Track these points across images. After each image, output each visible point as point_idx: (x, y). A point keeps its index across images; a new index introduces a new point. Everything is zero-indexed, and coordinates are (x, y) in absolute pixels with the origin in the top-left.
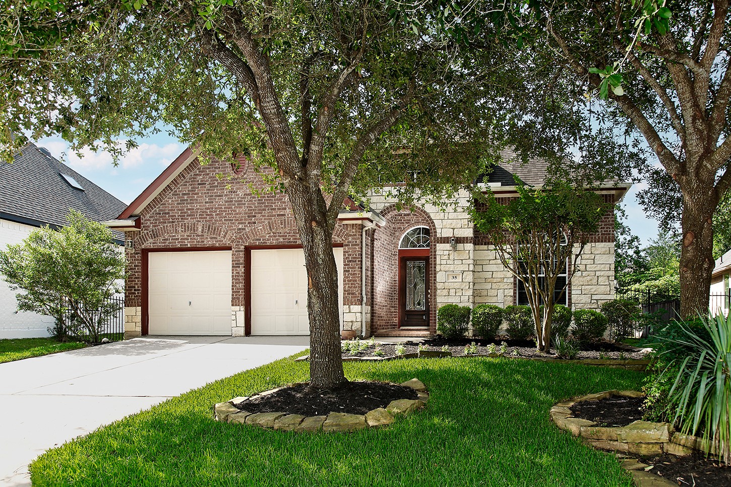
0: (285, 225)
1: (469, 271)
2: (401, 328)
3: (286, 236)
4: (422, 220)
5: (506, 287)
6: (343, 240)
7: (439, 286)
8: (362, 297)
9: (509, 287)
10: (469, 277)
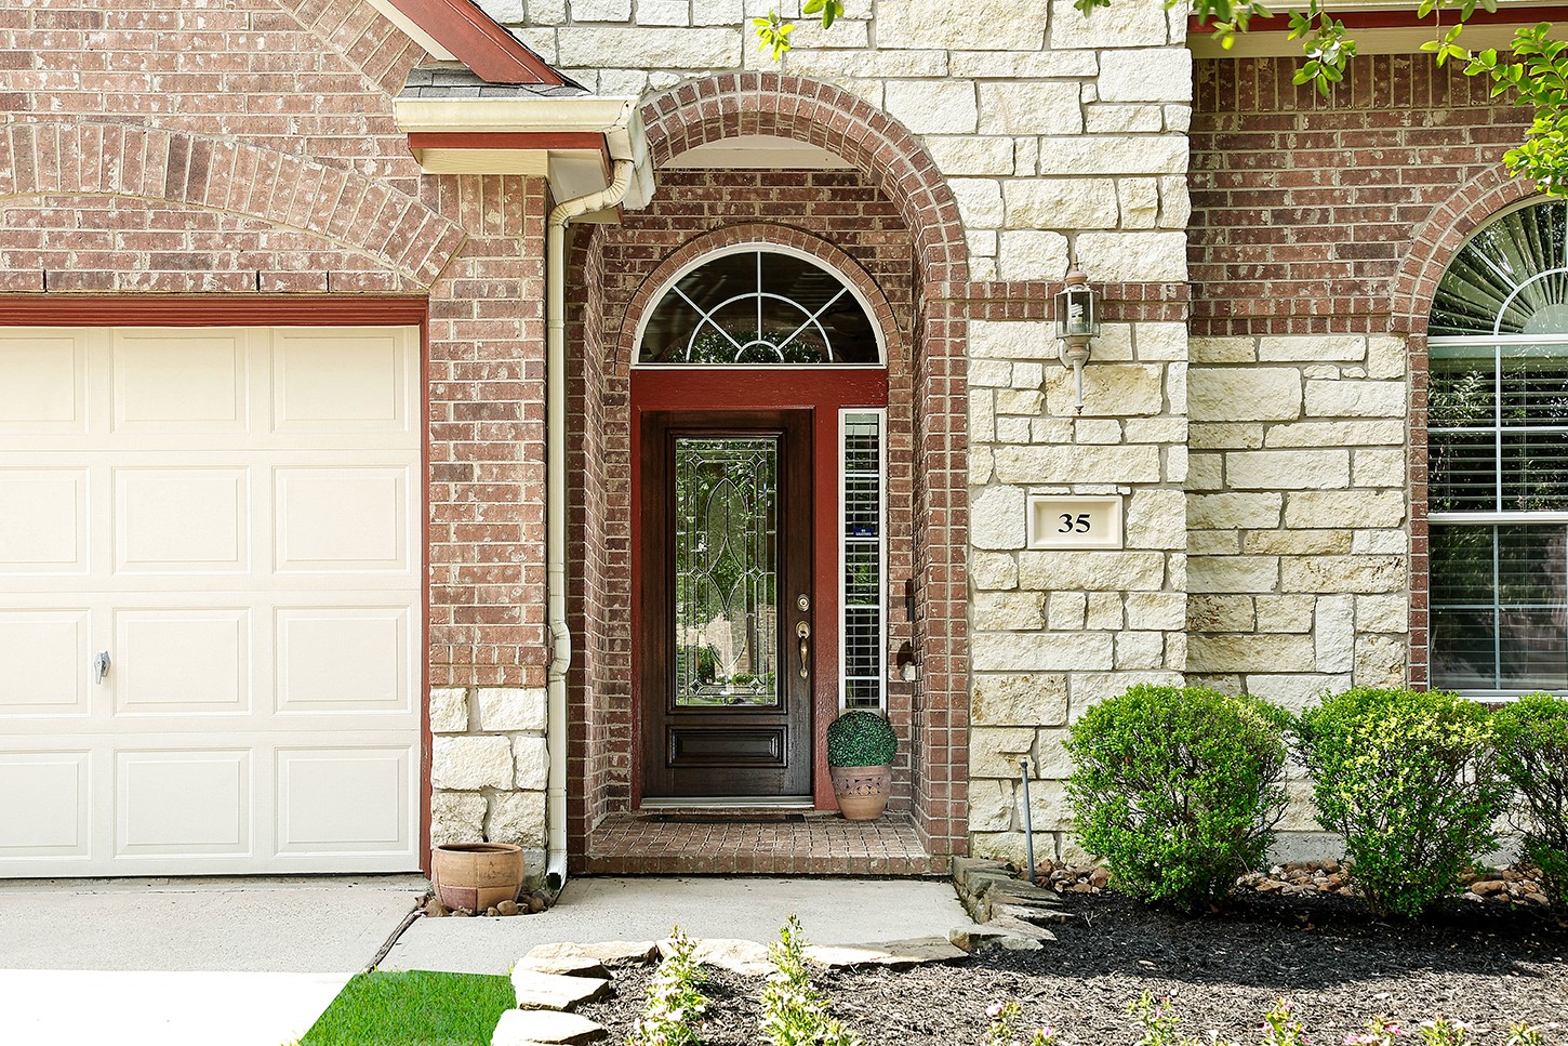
0: (25, 171)
1: (1162, 483)
2: (648, 805)
3: (33, 240)
4: (767, 210)
5: (1364, 581)
6: (424, 274)
7: (985, 572)
8: (550, 640)
9: (1381, 584)
10: (1167, 522)
